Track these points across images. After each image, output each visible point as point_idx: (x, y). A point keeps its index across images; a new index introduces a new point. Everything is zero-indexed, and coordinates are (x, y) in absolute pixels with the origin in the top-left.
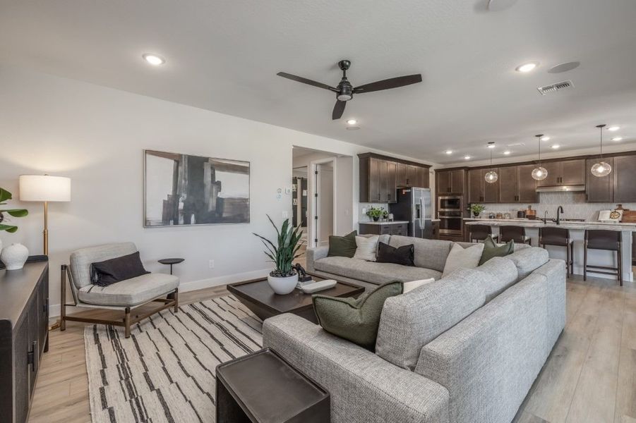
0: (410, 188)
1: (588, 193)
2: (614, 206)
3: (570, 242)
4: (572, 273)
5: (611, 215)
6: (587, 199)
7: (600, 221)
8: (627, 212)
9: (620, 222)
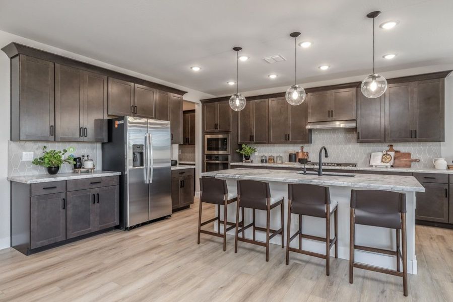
0: (122, 118)
1: (359, 130)
2: (385, 147)
3: (332, 208)
4: (336, 257)
5: (382, 158)
6: (358, 138)
7: (372, 166)
8: (398, 155)
9: (392, 166)
